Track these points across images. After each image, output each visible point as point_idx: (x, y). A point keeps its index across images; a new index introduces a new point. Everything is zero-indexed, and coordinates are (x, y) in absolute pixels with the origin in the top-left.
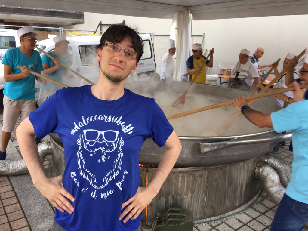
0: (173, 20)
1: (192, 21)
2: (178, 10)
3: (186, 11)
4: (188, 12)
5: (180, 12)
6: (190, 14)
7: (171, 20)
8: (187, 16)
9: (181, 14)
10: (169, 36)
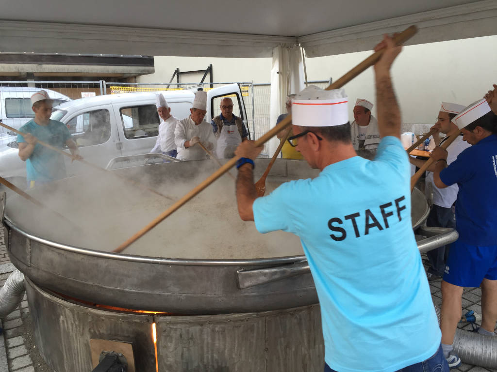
0: (273, 59)
1: (306, 58)
2: (280, 44)
3: (294, 44)
4: (298, 45)
5: (284, 47)
6: (301, 48)
7: (271, 59)
8: (297, 52)
9: (286, 49)
10: (270, 85)
